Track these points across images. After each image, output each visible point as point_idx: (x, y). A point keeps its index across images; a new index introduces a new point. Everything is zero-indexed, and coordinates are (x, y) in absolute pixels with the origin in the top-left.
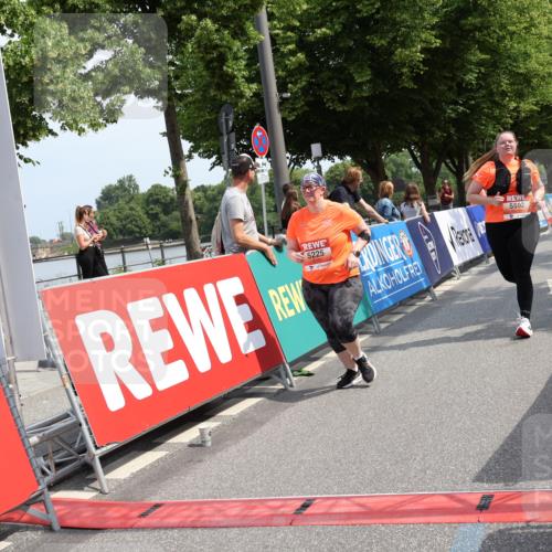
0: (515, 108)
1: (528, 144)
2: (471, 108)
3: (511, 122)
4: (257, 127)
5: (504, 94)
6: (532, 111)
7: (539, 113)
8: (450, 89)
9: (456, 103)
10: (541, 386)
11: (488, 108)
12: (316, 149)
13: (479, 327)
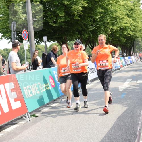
0: (112, 29)
1: (115, 40)
2: (97, 27)
3: (111, 33)
4: (24, 29)
5: (108, 23)
6: (117, 29)
7: (120, 30)
8: (91, 21)
9: (92, 26)
10: (113, 123)
11: (103, 28)
12: (45, 38)
13: (97, 101)
